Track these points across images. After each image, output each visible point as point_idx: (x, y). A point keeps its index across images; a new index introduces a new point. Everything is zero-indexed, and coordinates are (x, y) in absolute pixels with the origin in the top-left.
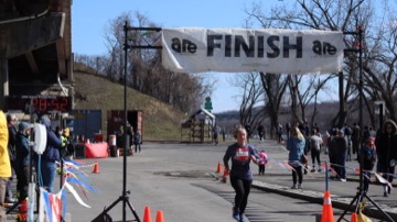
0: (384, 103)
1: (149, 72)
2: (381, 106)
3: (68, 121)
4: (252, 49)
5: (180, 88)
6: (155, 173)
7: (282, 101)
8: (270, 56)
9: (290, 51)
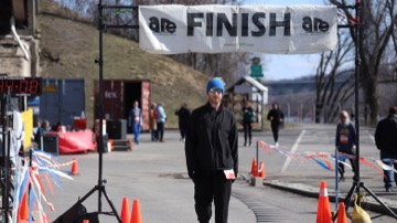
4: (235, 27)
6: (161, 176)
8: (254, 34)
9: (277, 28)
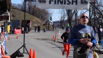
0: (102, 19)
1: (34, 9)
2: (101, 20)
3: (10, 23)
4: (63, 2)
5: (43, 14)
6: (35, 39)
7: (72, 18)
8: (68, 4)
9: (74, 3)
